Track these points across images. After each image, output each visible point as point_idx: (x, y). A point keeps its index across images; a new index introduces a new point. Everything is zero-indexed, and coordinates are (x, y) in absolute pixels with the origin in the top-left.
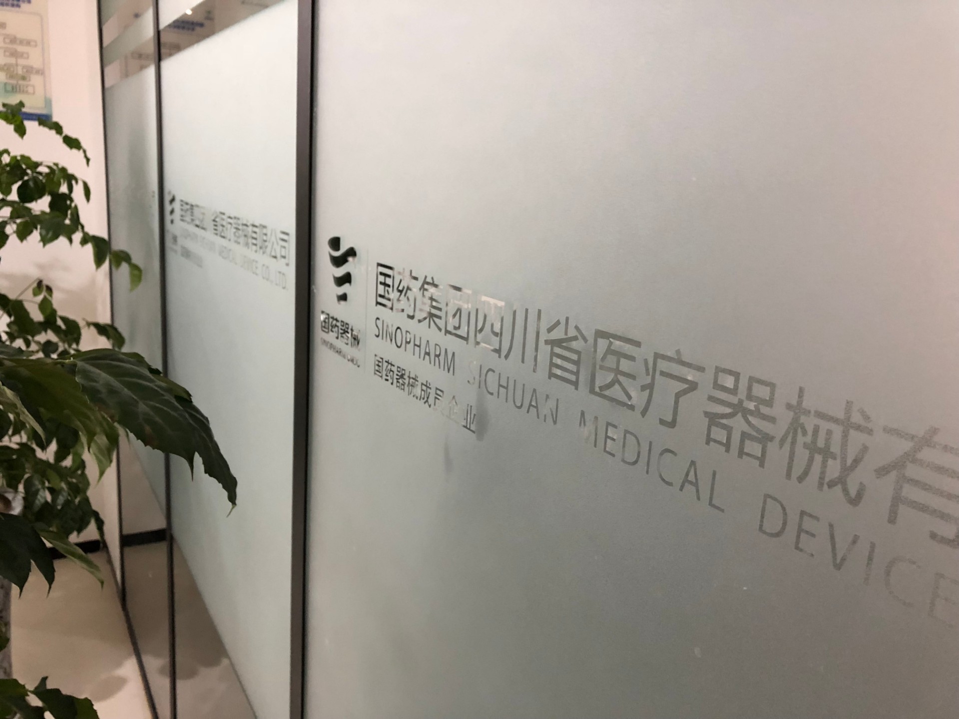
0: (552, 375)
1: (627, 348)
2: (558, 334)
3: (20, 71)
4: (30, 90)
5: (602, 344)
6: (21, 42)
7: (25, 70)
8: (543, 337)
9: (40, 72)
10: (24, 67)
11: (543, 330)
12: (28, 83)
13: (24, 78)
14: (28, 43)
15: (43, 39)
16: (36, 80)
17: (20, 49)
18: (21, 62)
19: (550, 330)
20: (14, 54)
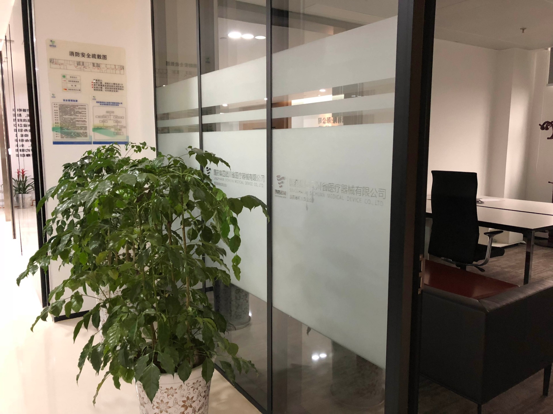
0: (323, 190)
1: (333, 185)
2: (324, 185)
3: (119, 127)
4: (122, 133)
5: (330, 185)
6: (119, 118)
7: (120, 127)
8: (322, 185)
9: (125, 127)
10: (120, 126)
11: (322, 184)
12: (121, 131)
13: (120, 130)
14: (121, 118)
15: (126, 116)
16: (124, 130)
17: (119, 120)
18: (119, 124)
19: (323, 184)
20: (117, 122)
